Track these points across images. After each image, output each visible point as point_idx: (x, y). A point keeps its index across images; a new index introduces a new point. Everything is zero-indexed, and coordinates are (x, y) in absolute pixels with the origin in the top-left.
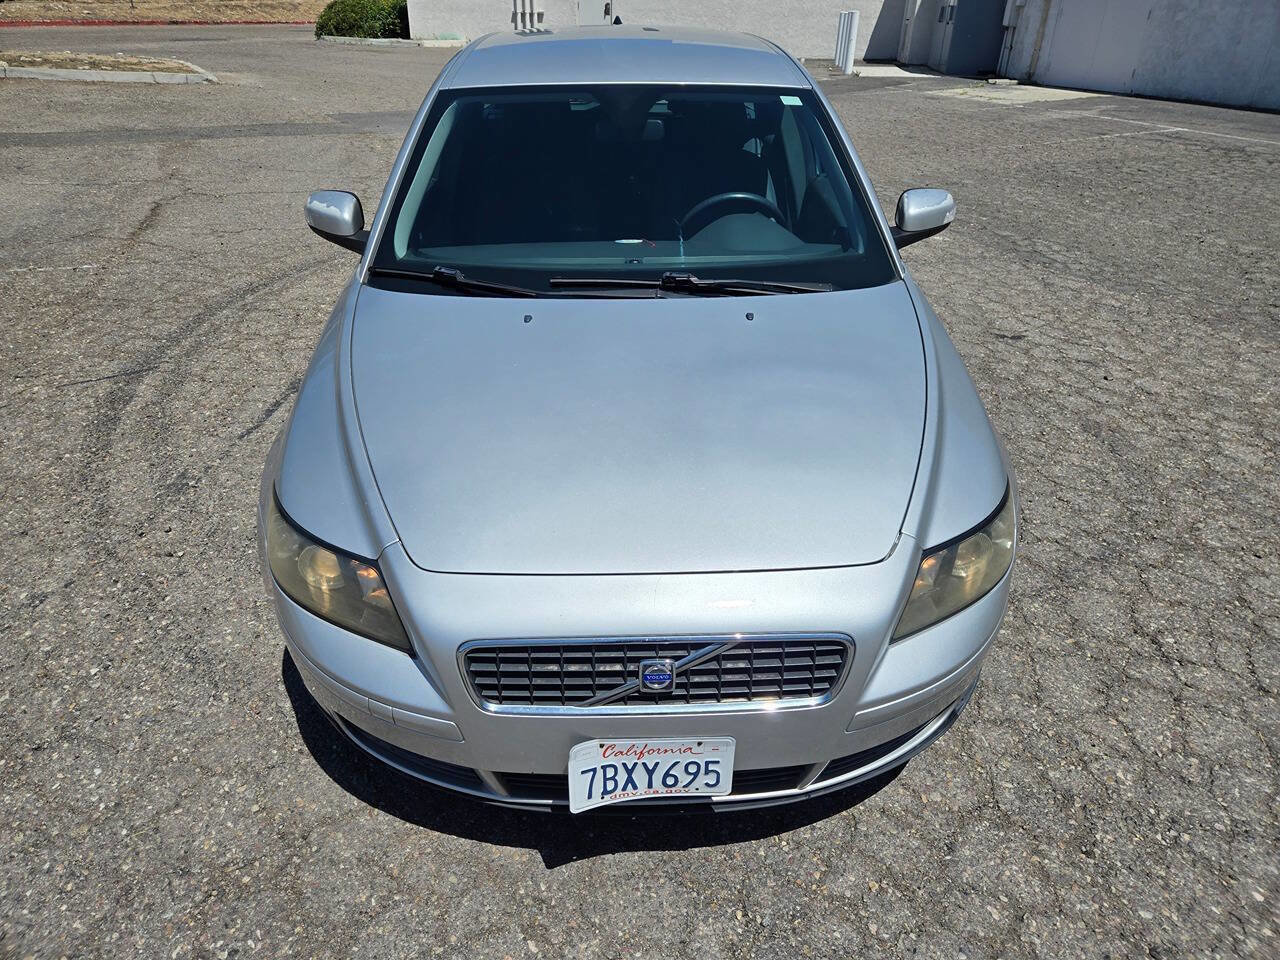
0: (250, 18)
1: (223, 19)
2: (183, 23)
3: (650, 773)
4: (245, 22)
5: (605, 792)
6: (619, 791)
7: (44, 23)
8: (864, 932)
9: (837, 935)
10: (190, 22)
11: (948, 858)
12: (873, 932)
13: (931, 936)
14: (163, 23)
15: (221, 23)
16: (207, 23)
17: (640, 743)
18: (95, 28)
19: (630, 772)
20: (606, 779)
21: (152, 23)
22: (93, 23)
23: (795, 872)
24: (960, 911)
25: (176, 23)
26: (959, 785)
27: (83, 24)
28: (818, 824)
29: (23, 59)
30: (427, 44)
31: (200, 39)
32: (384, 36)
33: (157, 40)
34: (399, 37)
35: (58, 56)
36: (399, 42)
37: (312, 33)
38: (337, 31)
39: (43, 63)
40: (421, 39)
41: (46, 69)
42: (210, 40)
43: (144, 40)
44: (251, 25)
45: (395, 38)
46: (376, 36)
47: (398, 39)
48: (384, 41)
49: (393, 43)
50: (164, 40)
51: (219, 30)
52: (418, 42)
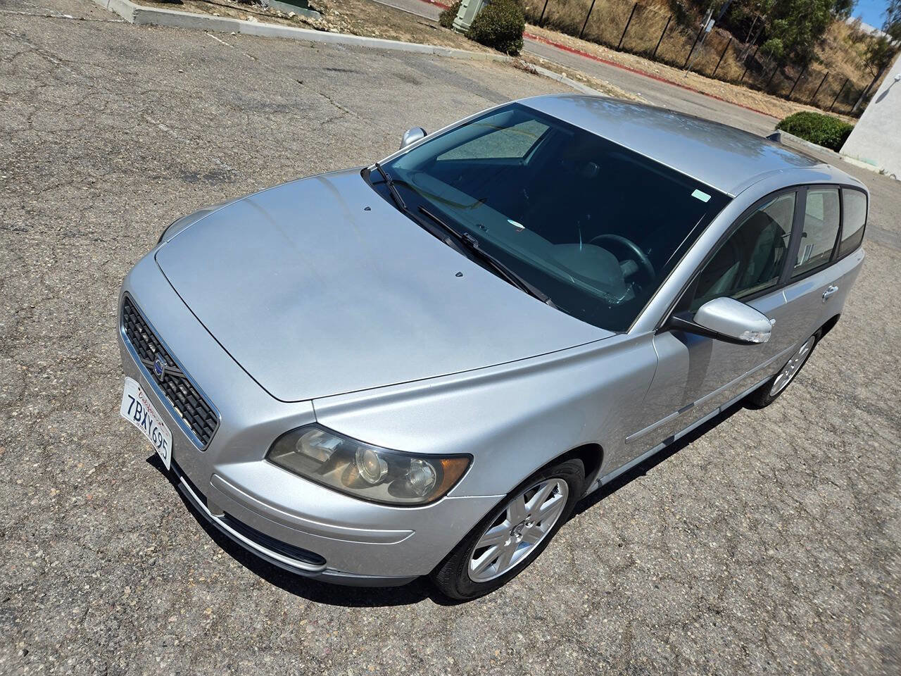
0: (754, 107)
1: (735, 101)
2: (707, 95)
4: (748, 108)
5: (135, 417)
7: (629, 69)
8: (167, 614)
9: (159, 601)
10: (712, 96)
11: (256, 649)
12: (170, 620)
13: (182, 652)
14: (695, 91)
15: (732, 103)
16: (722, 100)
18: (655, 80)
20: (137, 411)
21: (689, 89)
22: (655, 78)
23: (199, 567)
24: (212, 666)
25: (703, 93)
26: (330, 641)
27: (649, 76)
28: (245, 569)
29: (578, 76)
30: (847, 160)
31: (701, 105)
32: (822, 145)
33: (675, 97)
34: (831, 149)
35: (599, 81)
36: (828, 151)
37: (775, 125)
38: (791, 130)
39: (584, 82)
40: (846, 155)
41: (581, 85)
42: (705, 107)
43: (667, 94)
44: (750, 111)
45: (828, 148)
46: (816, 143)
47: (829, 150)
48: (818, 147)
49: (823, 150)
50: (678, 98)
51: (724, 106)
52: (841, 156)
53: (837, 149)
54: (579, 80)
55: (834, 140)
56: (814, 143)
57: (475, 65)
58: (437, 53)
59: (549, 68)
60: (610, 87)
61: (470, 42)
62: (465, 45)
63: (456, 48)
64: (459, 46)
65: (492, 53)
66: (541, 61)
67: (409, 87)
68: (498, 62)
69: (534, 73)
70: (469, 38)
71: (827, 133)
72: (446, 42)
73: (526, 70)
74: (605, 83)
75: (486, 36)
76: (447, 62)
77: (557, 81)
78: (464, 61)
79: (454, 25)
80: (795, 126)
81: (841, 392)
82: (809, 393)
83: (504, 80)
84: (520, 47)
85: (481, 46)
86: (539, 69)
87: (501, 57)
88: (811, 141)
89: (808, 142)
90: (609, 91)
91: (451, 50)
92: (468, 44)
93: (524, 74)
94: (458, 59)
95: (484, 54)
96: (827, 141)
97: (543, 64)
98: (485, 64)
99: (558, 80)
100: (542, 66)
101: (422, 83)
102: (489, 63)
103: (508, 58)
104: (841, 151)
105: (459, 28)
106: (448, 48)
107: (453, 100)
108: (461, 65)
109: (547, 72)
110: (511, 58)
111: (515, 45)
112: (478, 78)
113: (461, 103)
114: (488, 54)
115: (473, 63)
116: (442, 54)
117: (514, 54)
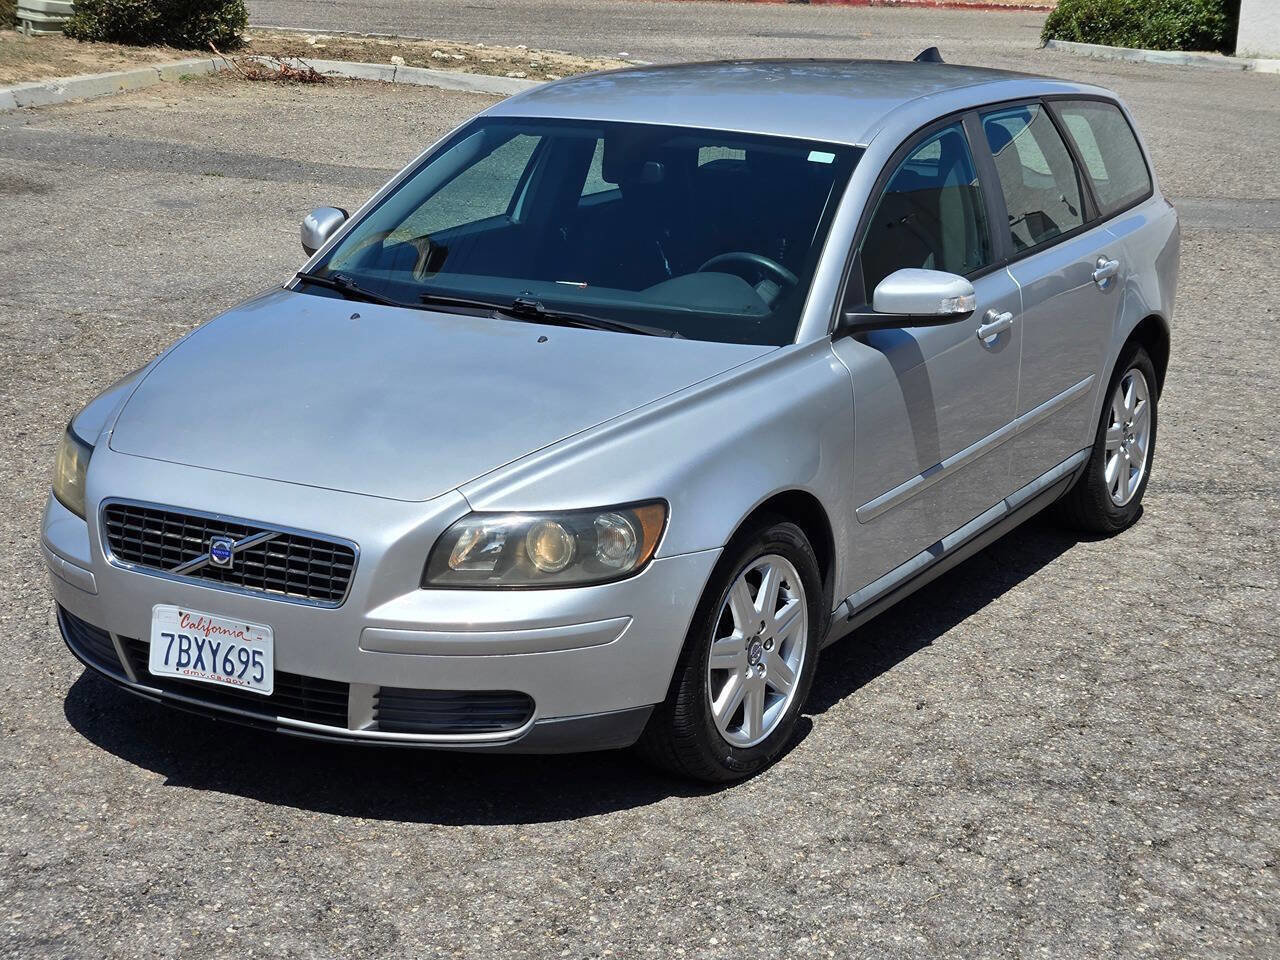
3: (214, 653)
5: (179, 664)
6: (190, 667)
17: (207, 616)
19: (200, 648)
20: (181, 650)
29: (436, 54)
30: (1264, 66)
31: (809, 36)
32: (1186, 46)
33: (728, 33)
34: (1212, 50)
35: (497, 51)
36: (1204, 59)
37: (1040, 32)
38: (1084, 34)
39: (461, 64)
40: (1256, 56)
41: (457, 73)
42: (823, 37)
43: (701, 31)
44: (959, 12)
45: (1200, 50)
46: (1165, 45)
47: (1207, 55)
48: (1176, 56)
49: (1191, 59)
50: (740, 33)
51: (880, 18)
52: (1246, 62)
53: (1228, 46)
54: (445, 63)
55: (1210, 22)
56: (1163, 48)
57: (142, 103)
58: (26, 101)
59: (345, 55)
60: (537, 57)
61: (88, 47)
62: (81, 59)
63: (67, 73)
64: (70, 68)
65: (165, 61)
66: (311, 40)
67: (29, 204)
68: (195, 77)
69: (312, 78)
70: (82, 38)
71: (1185, 12)
72: (30, 67)
73: (285, 77)
74: (519, 51)
75: (132, 18)
76: (66, 117)
77: (385, 83)
78: (109, 104)
79: (20, 14)
80: (1090, 18)
81: (1265, 486)
82: (1202, 500)
83: (246, 120)
84: (240, 20)
85: (126, 50)
86: (322, 66)
87: (195, 62)
88: (1151, 46)
89: (1143, 52)
90: (541, 70)
91: (62, 85)
92: (88, 54)
93: (286, 91)
94: (87, 101)
95: (147, 68)
96: (1193, 31)
97: (322, 51)
98: (165, 92)
99: (388, 79)
100: (323, 54)
101: (51, 187)
102: (173, 89)
103: (218, 60)
104: (1239, 48)
105: (41, 18)
106: (47, 82)
107: (161, 203)
108: (109, 116)
109: (346, 69)
110: (229, 57)
111: (224, 20)
112: (177, 133)
113: (184, 204)
114: (159, 66)
115: (129, 101)
116: (40, 101)
117: (229, 44)
